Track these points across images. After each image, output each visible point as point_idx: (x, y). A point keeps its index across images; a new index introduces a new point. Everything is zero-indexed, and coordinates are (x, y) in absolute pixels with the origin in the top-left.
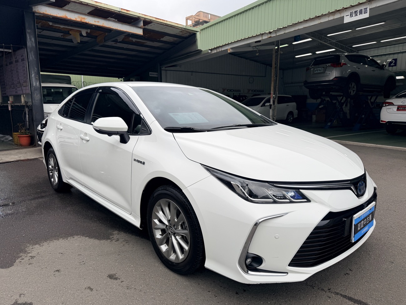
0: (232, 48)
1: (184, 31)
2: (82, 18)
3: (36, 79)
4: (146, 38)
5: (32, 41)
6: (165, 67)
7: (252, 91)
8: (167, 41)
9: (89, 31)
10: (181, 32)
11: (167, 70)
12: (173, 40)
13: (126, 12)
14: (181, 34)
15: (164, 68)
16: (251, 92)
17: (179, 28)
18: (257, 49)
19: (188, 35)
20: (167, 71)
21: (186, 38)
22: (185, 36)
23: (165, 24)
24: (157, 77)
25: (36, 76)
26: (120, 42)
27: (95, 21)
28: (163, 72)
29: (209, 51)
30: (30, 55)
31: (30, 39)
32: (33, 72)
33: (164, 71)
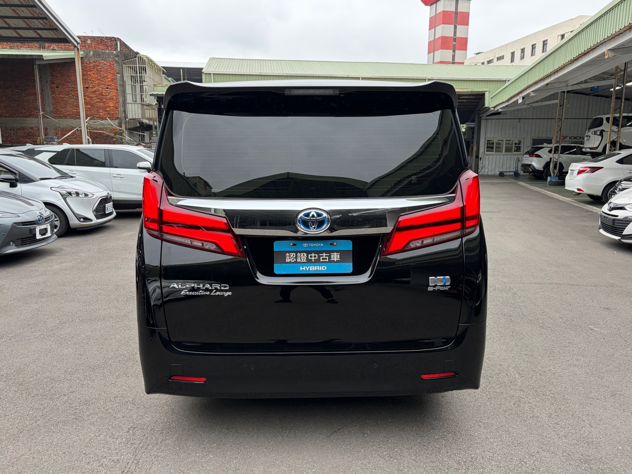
11: (488, 119)
15: (484, 117)
28: (483, 122)
29: (492, 109)
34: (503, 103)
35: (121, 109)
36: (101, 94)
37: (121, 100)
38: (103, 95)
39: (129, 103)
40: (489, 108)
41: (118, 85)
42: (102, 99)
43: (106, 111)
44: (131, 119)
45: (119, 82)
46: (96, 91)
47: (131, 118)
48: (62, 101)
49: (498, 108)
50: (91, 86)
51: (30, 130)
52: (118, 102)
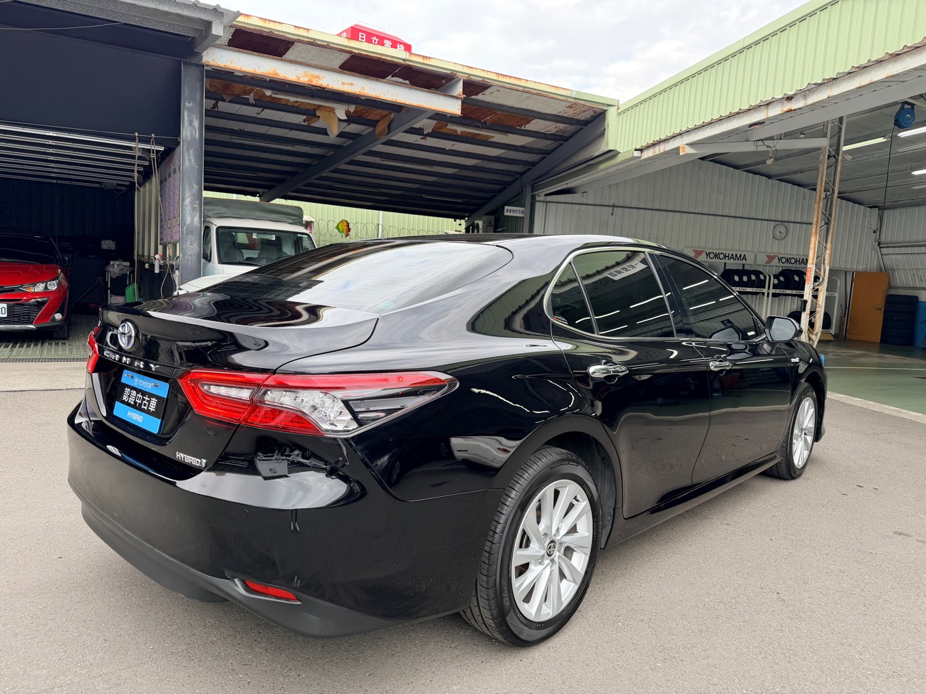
0: (691, 145)
1: (574, 104)
2: (313, 77)
3: (194, 209)
4: (488, 124)
5: (194, 128)
6: (546, 195)
7: (780, 259)
8: (542, 131)
9: (352, 108)
10: (570, 107)
11: (549, 202)
12: (556, 129)
13: (420, 60)
14: (570, 113)
15: (542, 198)
16: (775, 261)
17: (559, 97)
18: (769, 147)
19: (588, 115)
20: (549, 204)
21: (586, 123)
22: (583, 118)
23: (521, 89)
24: (523, 217)
25: (194, 203)
26: (429, 135)
27: (343, 83)
29: (637, 154)
30: (186, 158)
31: (191, 122)
32: (188, 194)
33: (542, 203)
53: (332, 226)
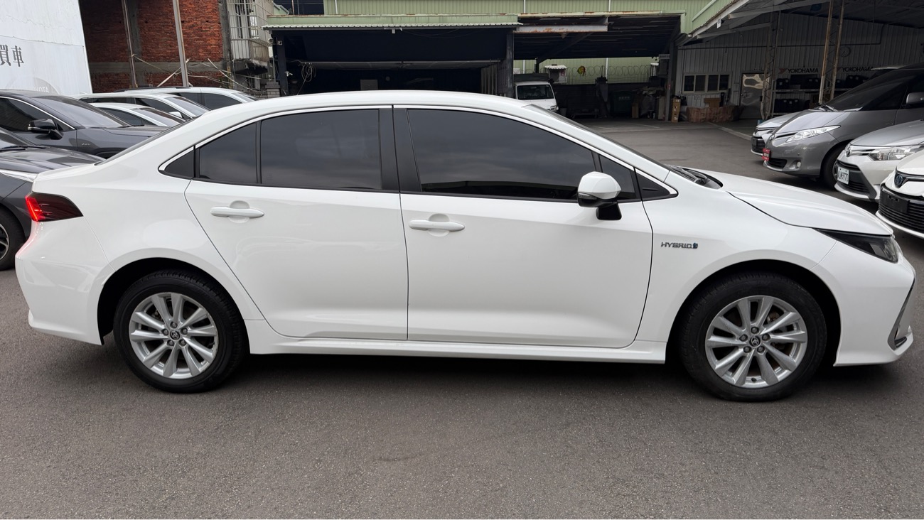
3: (511, 82)
6: (685, 45)
11: (686, 49)
15: (682, 47)
16: (841, 71)
24: (669, 60)
28: (680, 52)
29: (689, 36)
30: (508, 65)
31: (509, 53)
32: (508, 77)
33: (682, 50)
34: (701, 27)
35: (225, 47)
36: (200, 29)
37: (224, 36)
38: (202, 31)
39: (234, 40)
40: (685, 35)
41: (221, 18)
42: (201, 36)
43: (207, 50)
44: (237, 60)
45: (221, 13)
46: (193, 26)
47: (238, 58)
48: (153, 39)
49: (696, 34)
50: (187, 20)
51: (116, 77)
52: (220, 39)
53: (575, 70)
